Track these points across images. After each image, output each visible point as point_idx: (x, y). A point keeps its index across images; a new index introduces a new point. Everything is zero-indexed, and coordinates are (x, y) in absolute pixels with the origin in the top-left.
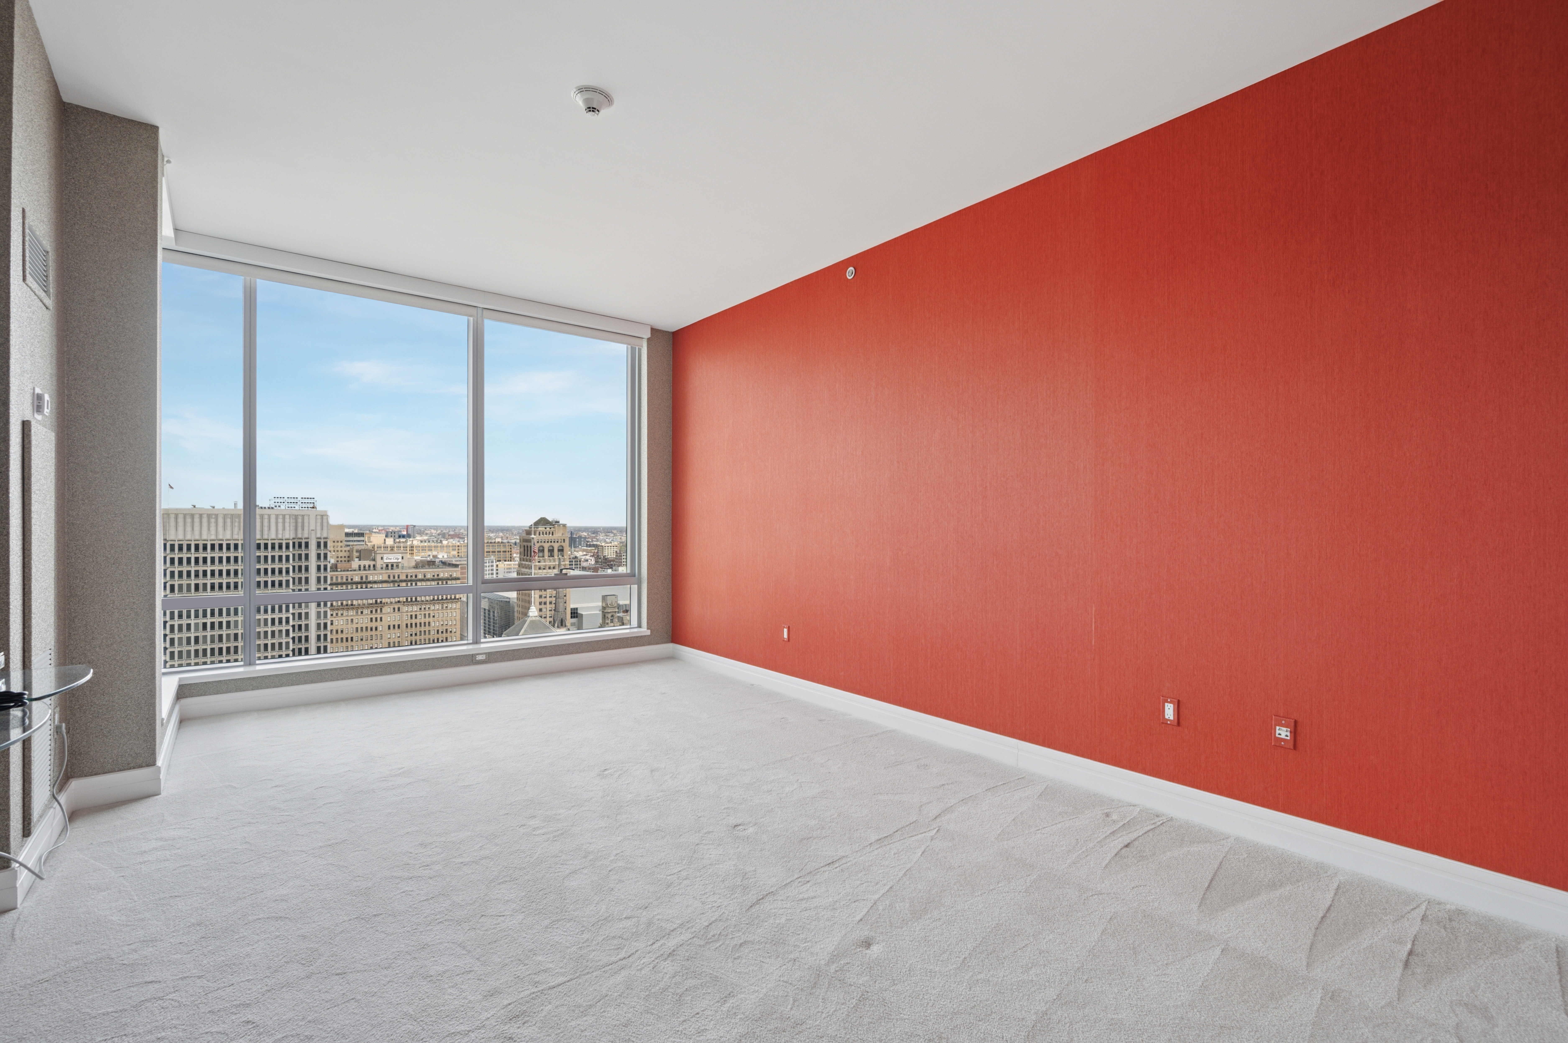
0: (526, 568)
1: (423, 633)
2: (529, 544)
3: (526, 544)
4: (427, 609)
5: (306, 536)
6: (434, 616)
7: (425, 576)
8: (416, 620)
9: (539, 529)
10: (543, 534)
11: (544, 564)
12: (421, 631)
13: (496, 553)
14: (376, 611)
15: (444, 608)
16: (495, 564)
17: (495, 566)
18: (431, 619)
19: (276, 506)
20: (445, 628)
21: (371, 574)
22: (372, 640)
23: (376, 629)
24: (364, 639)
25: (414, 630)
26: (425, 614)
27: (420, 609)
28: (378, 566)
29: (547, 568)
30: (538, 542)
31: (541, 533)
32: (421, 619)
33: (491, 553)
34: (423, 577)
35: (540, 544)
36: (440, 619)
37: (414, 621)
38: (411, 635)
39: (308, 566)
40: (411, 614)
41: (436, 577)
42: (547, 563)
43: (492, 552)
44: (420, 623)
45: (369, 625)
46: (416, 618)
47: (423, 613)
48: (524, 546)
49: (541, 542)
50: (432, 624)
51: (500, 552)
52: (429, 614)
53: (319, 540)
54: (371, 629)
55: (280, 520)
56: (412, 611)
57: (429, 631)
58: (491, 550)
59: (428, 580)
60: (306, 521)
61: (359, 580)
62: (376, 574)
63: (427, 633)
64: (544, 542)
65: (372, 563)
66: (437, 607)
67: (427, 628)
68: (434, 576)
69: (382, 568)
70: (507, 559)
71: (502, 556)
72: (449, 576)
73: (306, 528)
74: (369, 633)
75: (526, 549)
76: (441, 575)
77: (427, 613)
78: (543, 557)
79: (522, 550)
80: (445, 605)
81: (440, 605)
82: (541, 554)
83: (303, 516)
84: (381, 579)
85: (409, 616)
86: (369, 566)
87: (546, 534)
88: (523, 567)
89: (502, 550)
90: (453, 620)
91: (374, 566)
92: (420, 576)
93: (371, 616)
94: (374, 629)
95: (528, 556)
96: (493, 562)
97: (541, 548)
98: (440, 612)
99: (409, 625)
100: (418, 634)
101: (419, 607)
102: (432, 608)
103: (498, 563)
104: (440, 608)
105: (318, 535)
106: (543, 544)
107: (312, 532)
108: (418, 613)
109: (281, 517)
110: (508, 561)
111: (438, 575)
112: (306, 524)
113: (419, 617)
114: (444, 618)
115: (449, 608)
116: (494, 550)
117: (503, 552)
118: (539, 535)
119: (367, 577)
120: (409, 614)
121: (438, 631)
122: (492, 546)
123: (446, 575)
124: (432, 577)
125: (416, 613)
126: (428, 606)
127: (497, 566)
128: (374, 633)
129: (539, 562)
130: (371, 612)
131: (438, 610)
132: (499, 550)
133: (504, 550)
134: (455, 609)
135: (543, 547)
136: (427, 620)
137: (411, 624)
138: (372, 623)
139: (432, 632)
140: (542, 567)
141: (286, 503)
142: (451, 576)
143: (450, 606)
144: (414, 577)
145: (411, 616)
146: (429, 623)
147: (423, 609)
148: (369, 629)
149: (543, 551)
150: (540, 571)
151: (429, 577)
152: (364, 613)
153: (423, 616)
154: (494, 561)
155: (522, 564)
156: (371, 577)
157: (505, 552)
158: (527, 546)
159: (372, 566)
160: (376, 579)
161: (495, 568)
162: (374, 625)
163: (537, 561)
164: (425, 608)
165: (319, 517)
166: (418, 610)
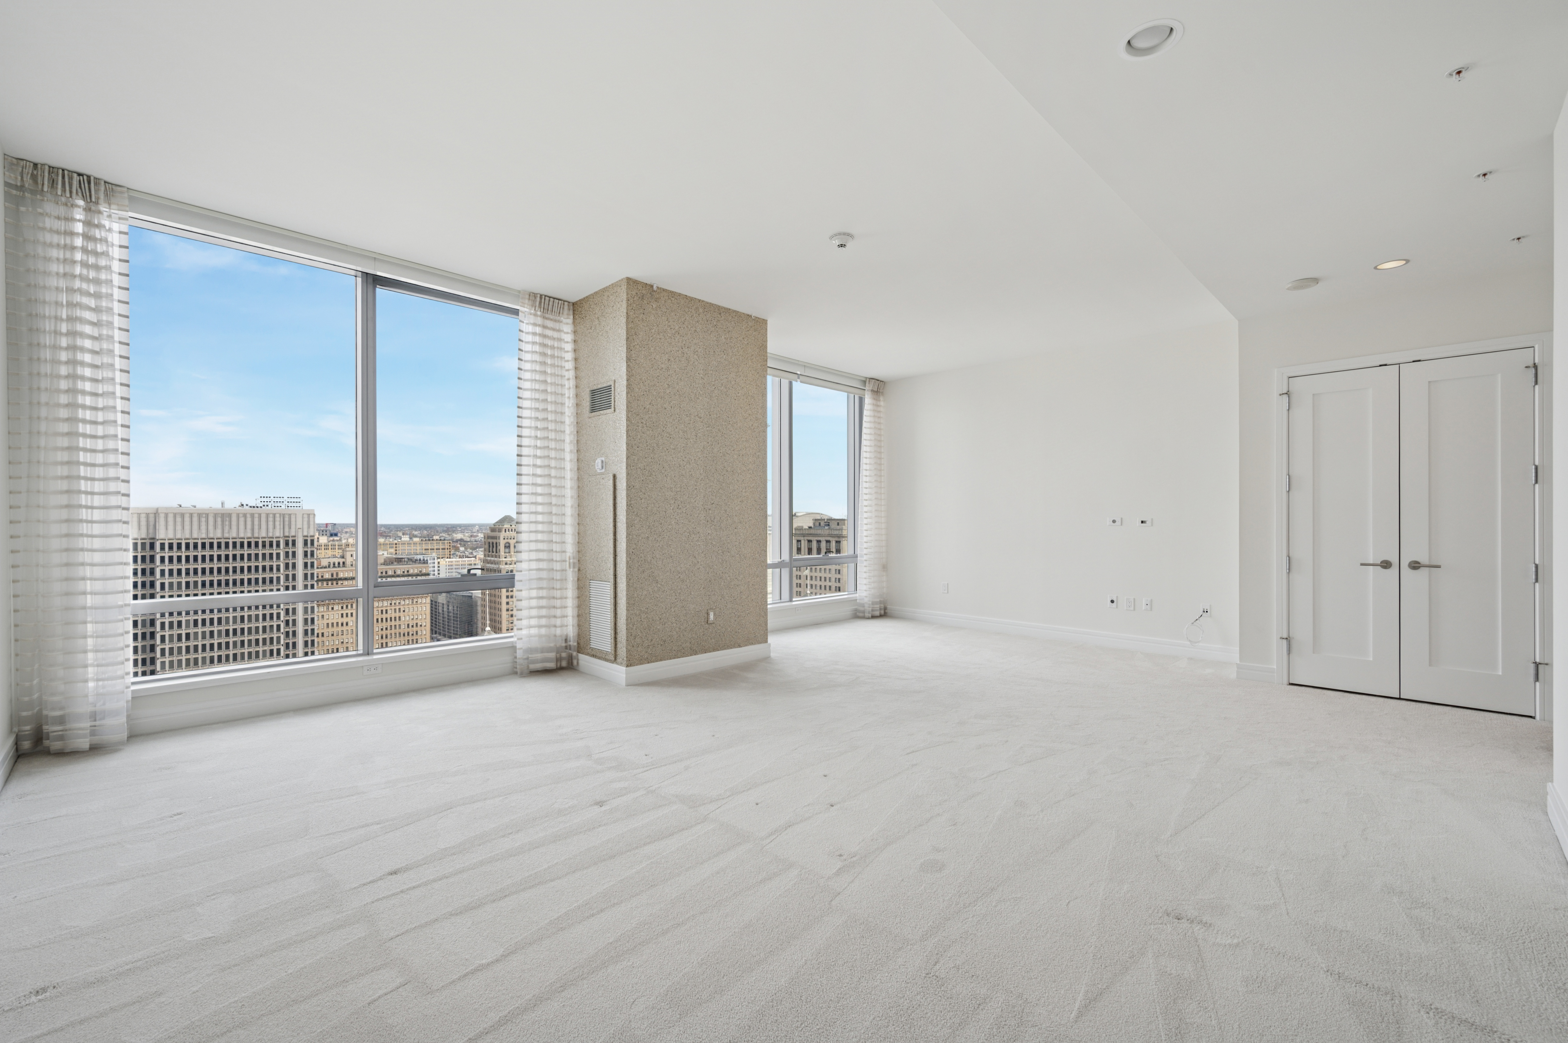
0: (492, 563)
1: (393, 627)
2: (495, 541)
3: (491, 541)
4: (397, 604)
5: (293, 534)
6: (404, 611)
7: (395, 573)
8: (387, 615)
9: (505, 526)
10: (509, 531)
11: (511, 559)
12: (391, 626)
13: (435, 550)
14: (347, 606)
15: (415, 603)
16: (436, 561)
17: (436, 563)
18: (402, 614)
19: (264, 506)
20: (415, 622)
21: (342, 571)
22: (343, 635)
23: (347, 624)
24: (335, 634)
25: (384, 625)
26: (395, 609)
27: (391, 604)
28: (347, 563)
29: (513, 563)
30: (504, 539)
31: (507, 530)
32: (391, 614)
33: (429, 551)
34: (393, 574)
35: (506, 541)
36: (410, 613)
37: (384, 616)
38: (382, 629)
39: (295, 563)
40: (382, 609)
41: (406, 573)
42: (513, 559)
43: (431, 549)
44: (391, 618)
45: (340, 621)
46: (386, 613)
47: (393, 608)
48: (489, 543)
49: (508, 539)
50: (403, 618)
51: (439, 549)
52: (400, 609)
53: (306, 538)
54: (342, 624)
55: (271, 519)
56: (382, 607)
57: (400, 625)
58: (430, 547)
59: (398, 576)
60: (293, 519)
61: (330, 577)
62: (346, 571)
63: (397, 627)
64: (511, 539)
65: (341, 561)
66: (407, 602)
67: (397, 623)
68: (404, 572)
69: (352, 565)
70: (446, 556)
71: (441, 553)
72: (419, 572)
73: (293, 527)
74: (340, 628)
75: (491, 545)
76: (411, 571)
77: (397, 608)
78: (509, 553)
79: (487, 546)
80: (415, 600)
81: (410, 600)
82: (507, 550)
83: (290, 515)
84: (351, 575)
85: (380, 612)
86: (339, 563)
87: (512, 531)
88: (488, 563)
89: (441, 547)
90: (423, 614)
91: (344, 563)
92: (390, 573)
93: (342, 612)
94: (345, 624)
95: (493, 552)
96: (434, 559)
97: (508, 545)
98: (410, 606)
99: (380, 620)
100: (389, 628)
101: (389, 602)
102: (403, 603)
103: (439, 560)
104: (410, 603)
105: (305, 534)
106: (509, 541)
107: (299, 530)
108: (388, 608)
109: (271, 516)
110: (447, 558)
111: (408, 571)
112: (293, 523)
113: (389, 612)
114: (414, 613)
115: (419, 603)
116: (433, 547)
117: (442, 549)
118: (505, 532)
119: (337, 574)
120: (380, 609)
121: (408, 625)
122: (431, 543)
123: (416, 571)
124: (402, 573)
125: (386, 608)
126: (398, 601)
127: (439, 563)
128: (345, 628)
129: (505, 558)
130: (342, 608)
131: (408, 604)
132: (438, 547)
133: (443, 547)
134: (425, 603)
135: (509, 544)
136: (397, 615)
137: (382, 619)
138: (342, 619)
139: (403, 627)
140: (509, 562)
141: (272, 502)
142: (421, 572)
143: (420, 600)
144: (384, 574)
145: (382, 611)
146: (400, 617)
147: (393, 604)
148: (340, 624)
149: (509, 547)
150: (507, 566)
151: (399, 573)
152: (335, 609)
153: (393, 611)
154: (436, 558)
155: (487, 560)
156: (342, 573)
157: (445, 549)
158: (493, 543)
159: (341, 563)
160: (347, 576)
161: (436, 565)
162: (345, 620)
163: (503, 557)
164: (395, 604)
165: (306, 516)
166: (389, 605)
